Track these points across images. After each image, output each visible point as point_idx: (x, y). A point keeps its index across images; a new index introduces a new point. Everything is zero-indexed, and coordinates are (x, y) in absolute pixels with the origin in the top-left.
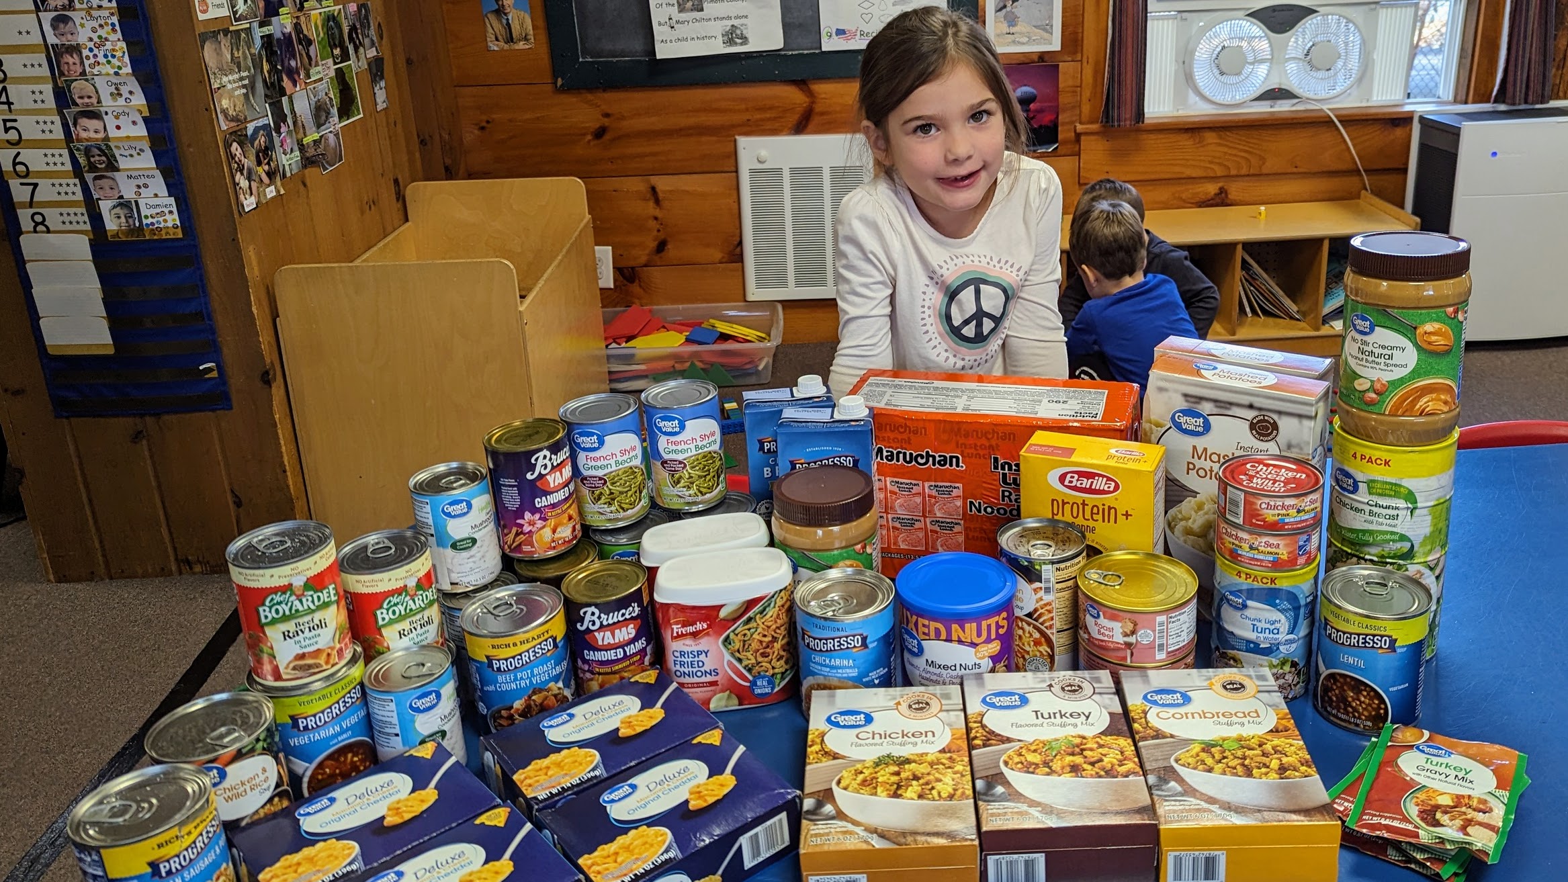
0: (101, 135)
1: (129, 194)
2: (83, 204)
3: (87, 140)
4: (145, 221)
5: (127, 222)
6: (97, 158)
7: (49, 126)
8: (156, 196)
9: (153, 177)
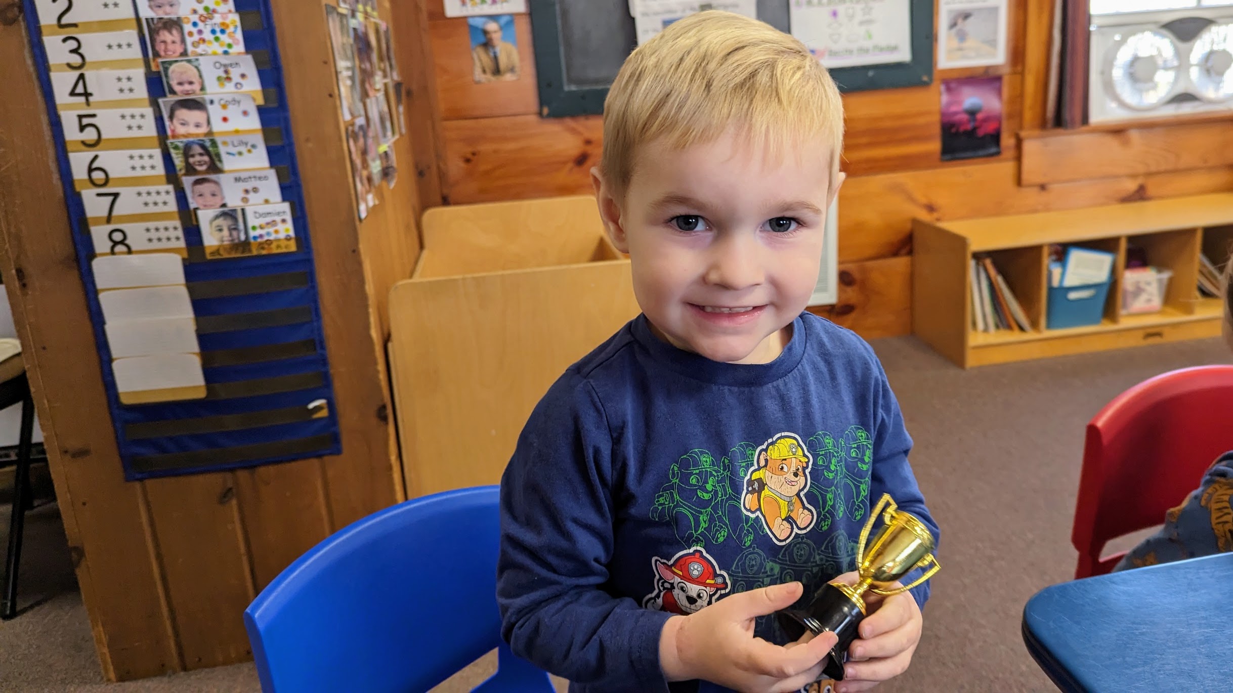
0: (203, 130)
1: (233, 201)
2: (177, 216)
3: (184, 136)
4: (252, 233)
5: (231, 235)
6: (198, 158)
7: (138, 121)
8: (267, 201)
9: (266, 178)
